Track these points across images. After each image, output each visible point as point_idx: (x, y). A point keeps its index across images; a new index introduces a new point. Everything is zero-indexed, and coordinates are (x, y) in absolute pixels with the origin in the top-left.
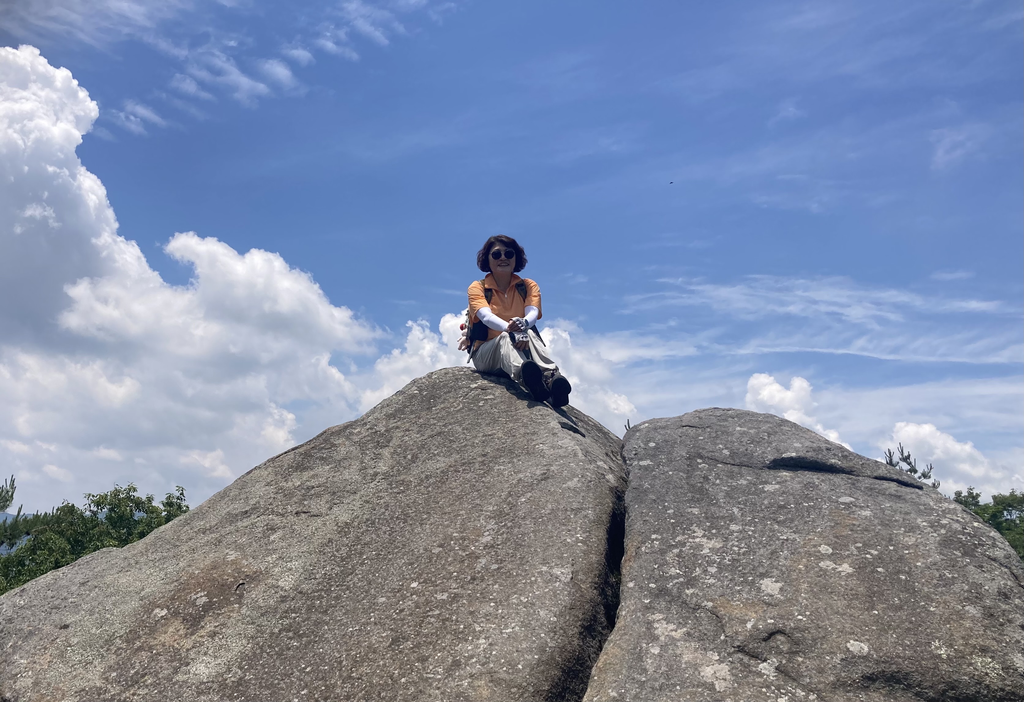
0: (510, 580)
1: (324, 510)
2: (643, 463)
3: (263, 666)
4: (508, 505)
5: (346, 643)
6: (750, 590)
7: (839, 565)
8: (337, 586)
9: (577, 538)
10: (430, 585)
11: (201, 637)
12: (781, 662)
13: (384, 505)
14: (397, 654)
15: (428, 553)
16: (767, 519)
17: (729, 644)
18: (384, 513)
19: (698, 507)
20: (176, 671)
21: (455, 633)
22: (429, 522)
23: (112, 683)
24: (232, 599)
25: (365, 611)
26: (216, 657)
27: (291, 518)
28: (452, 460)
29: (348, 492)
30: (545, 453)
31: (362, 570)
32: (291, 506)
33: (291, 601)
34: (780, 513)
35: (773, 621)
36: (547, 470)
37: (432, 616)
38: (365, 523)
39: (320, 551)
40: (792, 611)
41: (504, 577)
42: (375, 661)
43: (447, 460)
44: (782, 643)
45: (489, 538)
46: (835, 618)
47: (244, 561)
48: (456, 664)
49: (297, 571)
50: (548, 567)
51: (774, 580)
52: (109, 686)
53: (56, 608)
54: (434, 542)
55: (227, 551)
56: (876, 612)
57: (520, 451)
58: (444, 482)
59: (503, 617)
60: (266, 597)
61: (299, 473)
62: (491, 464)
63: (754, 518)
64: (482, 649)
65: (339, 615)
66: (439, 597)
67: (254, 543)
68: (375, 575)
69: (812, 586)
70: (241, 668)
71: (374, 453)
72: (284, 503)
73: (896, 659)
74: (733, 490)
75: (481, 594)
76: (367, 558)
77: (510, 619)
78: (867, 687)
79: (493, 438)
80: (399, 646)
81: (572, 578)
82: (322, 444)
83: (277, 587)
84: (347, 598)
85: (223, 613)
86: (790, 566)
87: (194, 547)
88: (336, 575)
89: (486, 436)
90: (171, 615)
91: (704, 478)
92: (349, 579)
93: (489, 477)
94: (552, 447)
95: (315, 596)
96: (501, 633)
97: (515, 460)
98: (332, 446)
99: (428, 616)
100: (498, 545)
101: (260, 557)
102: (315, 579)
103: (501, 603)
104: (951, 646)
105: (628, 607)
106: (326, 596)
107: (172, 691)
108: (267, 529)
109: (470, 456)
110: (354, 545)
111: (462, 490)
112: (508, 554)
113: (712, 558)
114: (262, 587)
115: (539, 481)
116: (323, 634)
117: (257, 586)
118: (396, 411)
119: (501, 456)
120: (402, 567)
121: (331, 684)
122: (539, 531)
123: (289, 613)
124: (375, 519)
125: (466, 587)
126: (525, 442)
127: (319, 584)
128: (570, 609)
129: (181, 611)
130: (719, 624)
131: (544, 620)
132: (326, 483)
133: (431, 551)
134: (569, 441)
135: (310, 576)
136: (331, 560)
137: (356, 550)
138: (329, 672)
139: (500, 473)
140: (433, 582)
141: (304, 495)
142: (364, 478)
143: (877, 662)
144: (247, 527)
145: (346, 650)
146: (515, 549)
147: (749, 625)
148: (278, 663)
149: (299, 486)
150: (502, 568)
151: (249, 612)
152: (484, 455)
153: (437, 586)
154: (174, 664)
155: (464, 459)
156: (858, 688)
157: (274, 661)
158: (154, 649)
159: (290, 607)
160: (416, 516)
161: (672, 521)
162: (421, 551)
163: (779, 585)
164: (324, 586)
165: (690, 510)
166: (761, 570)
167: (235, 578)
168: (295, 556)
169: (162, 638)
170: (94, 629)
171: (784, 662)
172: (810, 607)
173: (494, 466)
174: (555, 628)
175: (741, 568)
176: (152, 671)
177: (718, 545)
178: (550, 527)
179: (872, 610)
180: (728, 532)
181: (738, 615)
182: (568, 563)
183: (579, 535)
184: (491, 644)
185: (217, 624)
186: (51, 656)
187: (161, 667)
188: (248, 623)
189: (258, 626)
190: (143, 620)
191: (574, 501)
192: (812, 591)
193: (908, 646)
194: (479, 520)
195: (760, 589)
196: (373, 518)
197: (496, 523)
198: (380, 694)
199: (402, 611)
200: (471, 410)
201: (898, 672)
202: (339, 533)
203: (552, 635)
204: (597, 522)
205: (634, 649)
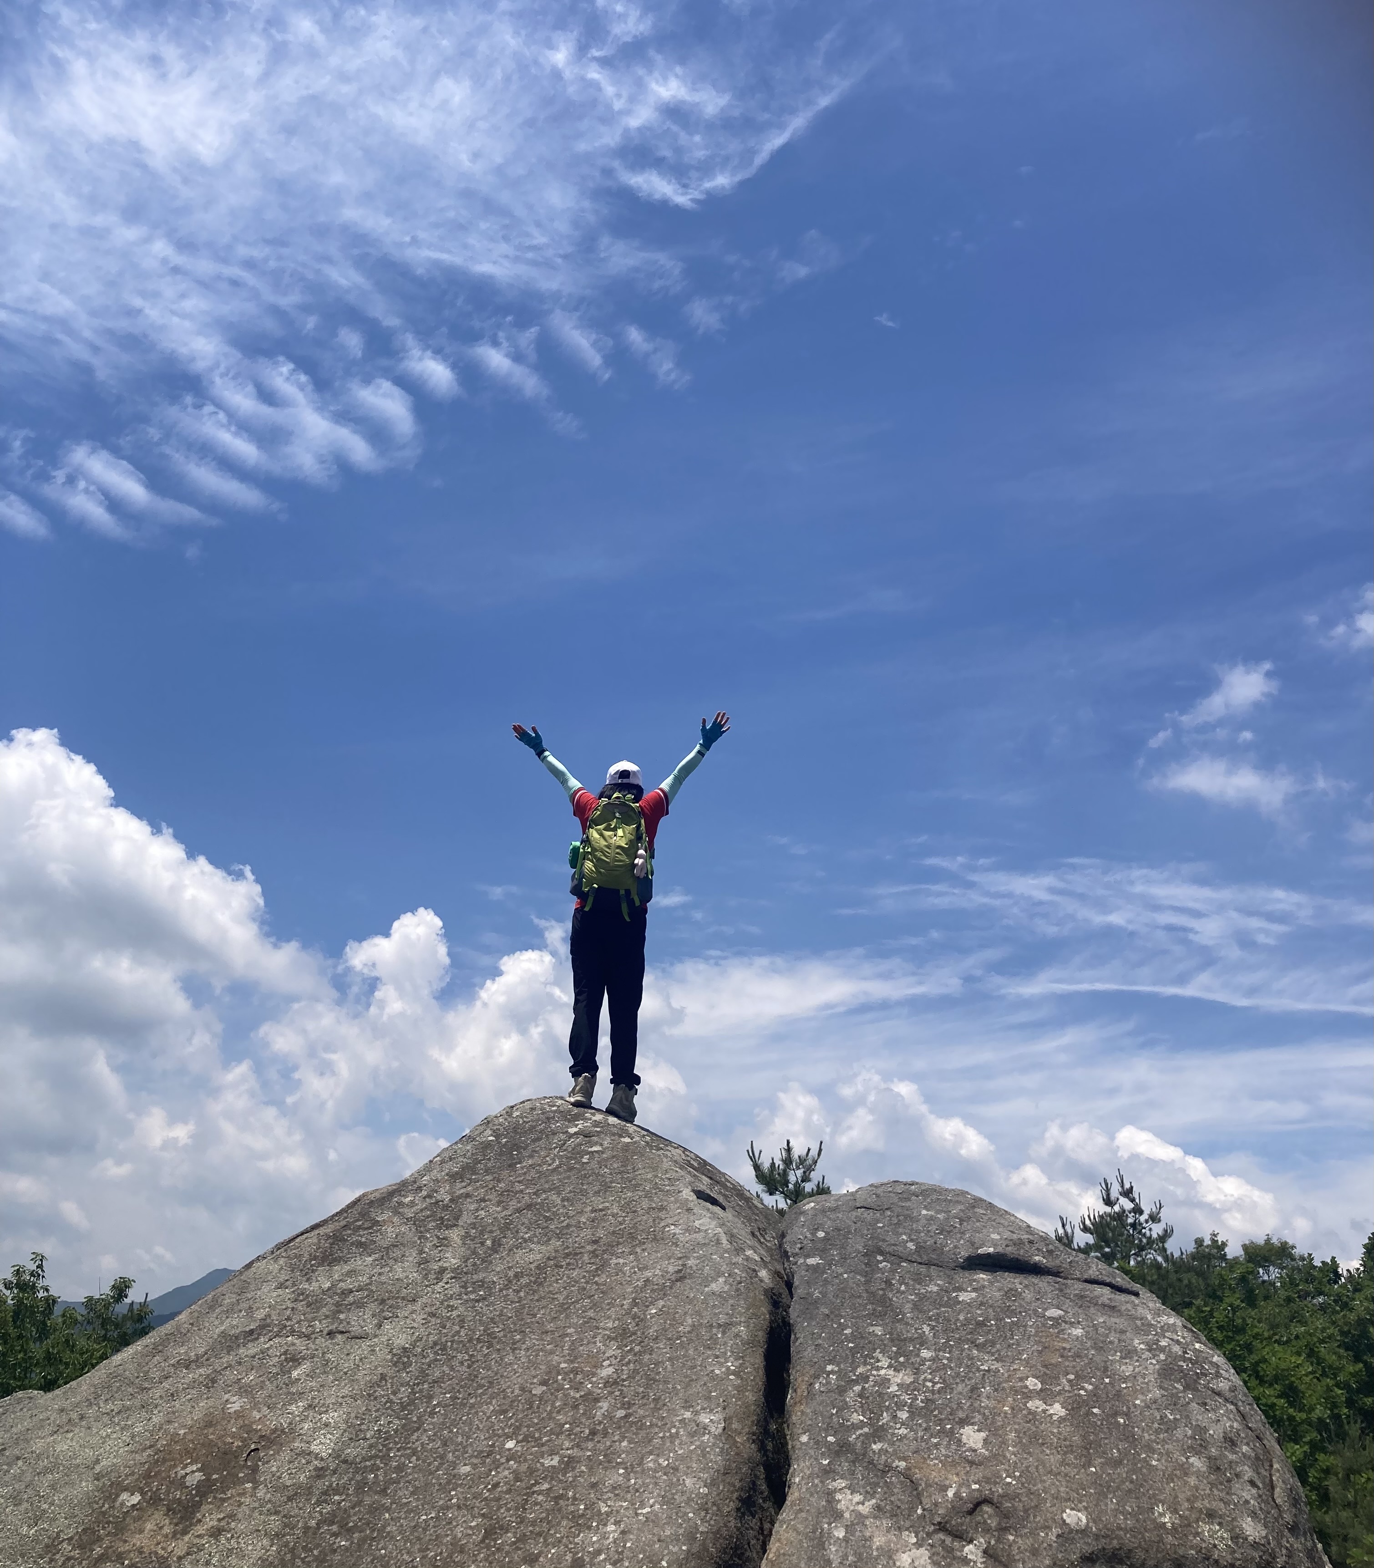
0: (642, 1433)
1: (369, 1329)
2: (811, 1261)
4: (634, 1319)
5: (419, 1539)
6: (949, 1444)
7: (1050, 1405)
8: (398, 1450)
9: (728, 1368)
10: (533, 1444)
11: (199, 1536)
12: (989, 1543)
13: (457, 1320)
15: (527, 1395)
16: (964, 1341)
17: (927, 1520)
18: (458, 1332)
19: (880, 1325)
21: (574, 1517)
22: (524, 1346)
24: (241, 1475)
25: (442, 1489)
27: (322, 1343)
28: (550, 1248)
29: (403, 1298)
30: (678, 1239)
31: (432, 1423)
32: (320, 1322)
33: (332, 1475)
34: (979, 1333)
35: (977, 1486)
36: (683, 1265)
37: (540, 1492)
38: (432, 1348)
39: (369, 1395)
40: (999, 1471)
41: (634, 1428)
42: (462, 1564)
43: (543, 1248)
44: (990, 1517)
45: (611, 1370)
46: (1049, 1480)
47: (255, 1414)
48: (578, 1565)
49: (336, 1428)
50: (692, 1412)
51: (976, 1428)
54: (534, 1377)
55: (227, 1396)
56: (1093, 1469)
57: (644, 1236)
58: (542, 1284)
59: (637, 1491)
60: (294, 1471)
61: (327, 1268)
62: (605, 1256)
63: (948, 1341)
64: (611, 1540)
65: (404, 1494)
66: (548, 1462)
67: (268, 1383)
68: (451, 1431)
69: (1021, 1435)
71: (438, 1238)
72: (309, 1317)
73: (1117, 1532)
74: (921, 1299)
75: (605, 1456)
76: (438, 1405)
77: (646, 1494)
79: (605, 1215)
80: (495, 1540)
81: (724, 1429)
82: (358, 1220)
83: (309, 1454)
84: (414, 1467)
85: (229, 1498)
86: (994, 1408)
87: (173, 1390)
88: (396, 1431)
89: (596, 1211)
90: (148, 1502)
91: (885, 1282)
92: (415, 1437)
93: (604, 1276)
94: (687, 1230)
95: (366, 1467)
96: (636, 1514)
97: (638, 1250)
98: (374, 1225)
99: (533, 1493)
100: (623, 1380)
101: (280, 1406)
102: (365, 1439)
103: (632, 1469)
104: (1176, 1511)
105: (802, 1471)
106: (382, 1465)
108: (286, 1360)
109: (576, 1242)
110: (418, 1384)
111: (568, 1296)
112: (638, 1393)
113: (902, 1398)
114: (286, 1455)
115: (674, 1282)
116: (384, 1527)
117: (278, 1453)
118: (462, 1168)
119: (618, 1244)
120: (490, 1417)
122: (678, 1358)
123: (330, 1495)
124: (447, 1342)
125: (583, 1446)
126: (650, 1222)
127: (371, 1446)
128: (725, 1474)
129: (162, 1496)
130: (915, 1493)
131: (692, 1492)
132: (370, 1284)
133: (531, 1392)
134: (708, 1220)
135: (357, 1436)
136: (387, 1409)
137: (421, 1391)
140: (536, 1440)
141: (338, 1305)
142: (426, 1277)
143: (1097, 1537)
144: (255, 1357)
145: (420, 1551)
146: (648, 1386)
147: (950, 1493)
149: (329, 1289)
150: (631, 1415)
151: (269, 1495)
152: (595, 1242)
153: (542, 1445)
155: (568, 1247)
158: (126, 1559)
159: (331, 1485)
160: (505, 1336)
161: (850, 1345)
162: (517, 1392)
163: (983, 1435)
164: (380, 1451)
165: (871, 1329)
166: (961, 1415)
167: (243, 1440)
168: (333, 1404)
169: (136, 1541)
171: (993, 1542)
172: (1019, 1464)
173: (611, 1259)
174: (706, 1503)
175: (936, 1413)
177: (909, 1380)
178: (691, 1352)
179: (1089, 1467)
180: (918, 1360)
181: (936, 1480)
182: (718, 1405)
183: (730, 1364)
184: (623, 1533)
185: (222, 1516)
188: (270, 1513)
189: (285, 1516)
190: (102, 1512)
191: (720, 1313)
192: (1020, 1442)
193: (1130, 1514)
194: (595, 1343)
195: (960, 1441)
196: (443, 1341)
197: (618, 1348)
199: (496, 1485)
200: (572, 1169)
201: (1120, 1548)
202: (395, 1365)
203: (703, 1514)
204: (751, 1343)
205: (814, 1532)
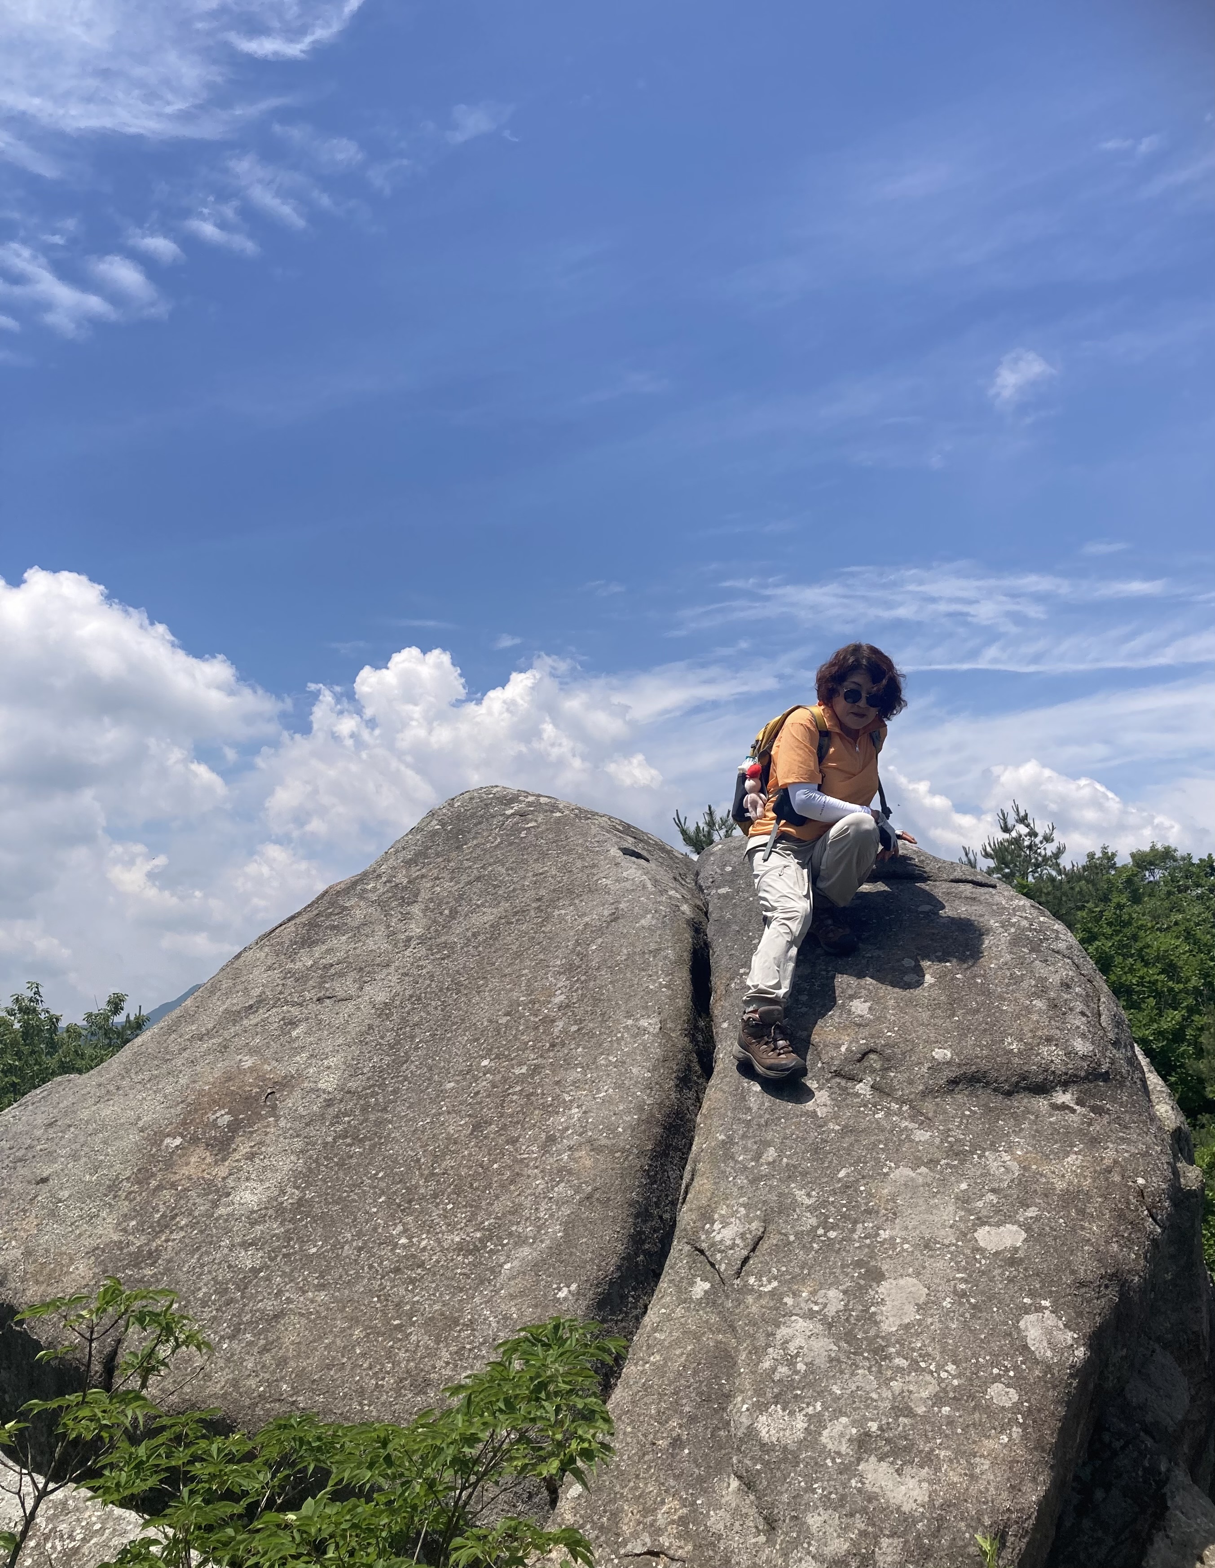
0: (594, 1040)
1: (352, 992)
2: (722, 891)
3: (324, 1180)
4: (578, 955)
5: (419, 1139)
6: (841, 1014)
8: (392, 1078)
9: (660, 983)
10: (504, 1059)
11: (237, 1161)
12: (875, 1080)
13: (428, 976)
14: (482, 1141)
15: (495, 1025)
17: (826, 1070)
18: (430, 985)
20: (215, 1204)
21: (544, 1107)
22: (487, 989)
23: (133, 1233)
24: (263, 1112)
25: (433, 1101)
26: (261, 1181)
27: (314, 1007)
28: (501, 909)
29: (378, 965)
30: (610, 888)
31: (417, 1056)
32: (309, 991)
33: (339, 1103)
35: (864, 1041)
36: (615, 909)
37: (514, 1094)
38: (409, 1000)
39: (361, 1041)
40: (881, 1029)
41: (586, 1038)
42: (457, 1152)
43: (495, 910)
44: (875, 1062)
45: (563, 997)
46: (921, 1030)
47: (266, 1067)
48: (551, 1139)
49: (337, 1069)
50: (634, 1019)
51: (862, 1000)
52: (131, 1238)
53: (20, 1160)
54: (499, 1011)
55: (239, 1057)
56: (958, 1019)
57: (580, 890)
58: (496, 938)
59: (594, 1082)
60: (307, 1104)
61: (308, 950)
62: (549, 910)
64: (576, 1119)
65: (402, 1109)
66: (517, 1071)
67: (272, 1043)
68: (435, 1060)
70: (297, 1188)
71: (402, 913)
72: (298, 989)
73: (975, 1060)
75: (564, 1060)
76: (420, 1041)
77: (601, 1083)
78: (953, 1090)
79: (545, 877)
80: (482, 1131)
81: (661, 1028)
82: (329, 908)
83: (317, 1091)
84: (407, 1090)
85: (256, 1130)
87: (192, 1058)
88: (388, 1065)
89: (537, 875)
90: (189, 1142)
92: (404, 1067)
93: (550, 926)
94: (617, 881)
95: (367, 1094)
96: (595, 1098)
97: (577, 901)
98: (343, 910)
99: (509, 1094)
100: (574, 1003)
101: (286, 1059)
103: (588, 1067)
104: (1021, 1040)
105: (725, 1049)
106: (381, 1091)
107: (216, 1228)
108: (285, 1024)
109: (522, 902)
110: (401, 1029)
111: (520, 945)
112: (587, 1011)
113: (802, 985)
114: (297, 1093)
115: (609, 923)
116: (389, 1134)
117: (292, 1092)
118: (416, 855)
119: (559, 899)
120: (466, 1045)
121: (412, 1185)
122: (618, 981)
123: (340, 1118)
124: (421, 993)
125: (546, 1055)
126: (585, 878)
127: (368, 1079)
128: (664, 1061)
129: (200, 1136)
130: (815, 1052)
131: (638, 1077)
132: (348, 957)
133: (497, 1022)
134: (634, 870)
135: (356, 1072)
136: (378, 1050)
137: (404, 1033)
138: (407, 1173)
139: (562, 919)
140: (506, 1056)
141: (321, 977)
142: (395, 945)
143: (959, 1066)
144: (257, 1025)
145: (421, 1147)
146: (595, 1005)
147: (843, 1049)
148: (341, 1175)
149: (312, 966)
150: (583, 1028)
151: (289, 1124)
152: (539, 900)
153: (512, 1060)
154: (210, 1197)
156: (944, 1092)
157: (337, 1173)
158: (178, 1185)
159: (340, 1111)
160: (470, 983)
162: (485, 1024)
163: (868, 1004)
164: (377, 1081)
166: (850, 992)
167: (260, 1087)
168: (331, 1051)
169: (185, 1171)
170: (88, 1177)
171: (878, 1079)
172: (897, 1022)
173: (554, 912)
174: (651, 1084)
175: (830, 993)
176: (183, 1210)
177: (807, 972)
178: (628, 975)
179: (954, 1017)
180: (814, 956)
181: (832, 1041)
182: (654, 1012)
183: (662, 980)
184: (585, 1112)
185: (253, 1144)
186: (36, 1217)
187: (194, 1204)
188: (292, 1137)
189: (305, 1138)
190: (152, 1155)
191: (651, 942)
192: (898, 1006)
193: (985, 1046)
194: (547, 978)
195: (850, 1011)
196: (418, 992)
197: (567, 979)
198: (472, 1185)
199: (477, 1093)
200: (511, 844)
201: (978, 1071)
202: (379, 1016)
203: (649, 1091)
204: (678, 962)
205: (736, 1090)
